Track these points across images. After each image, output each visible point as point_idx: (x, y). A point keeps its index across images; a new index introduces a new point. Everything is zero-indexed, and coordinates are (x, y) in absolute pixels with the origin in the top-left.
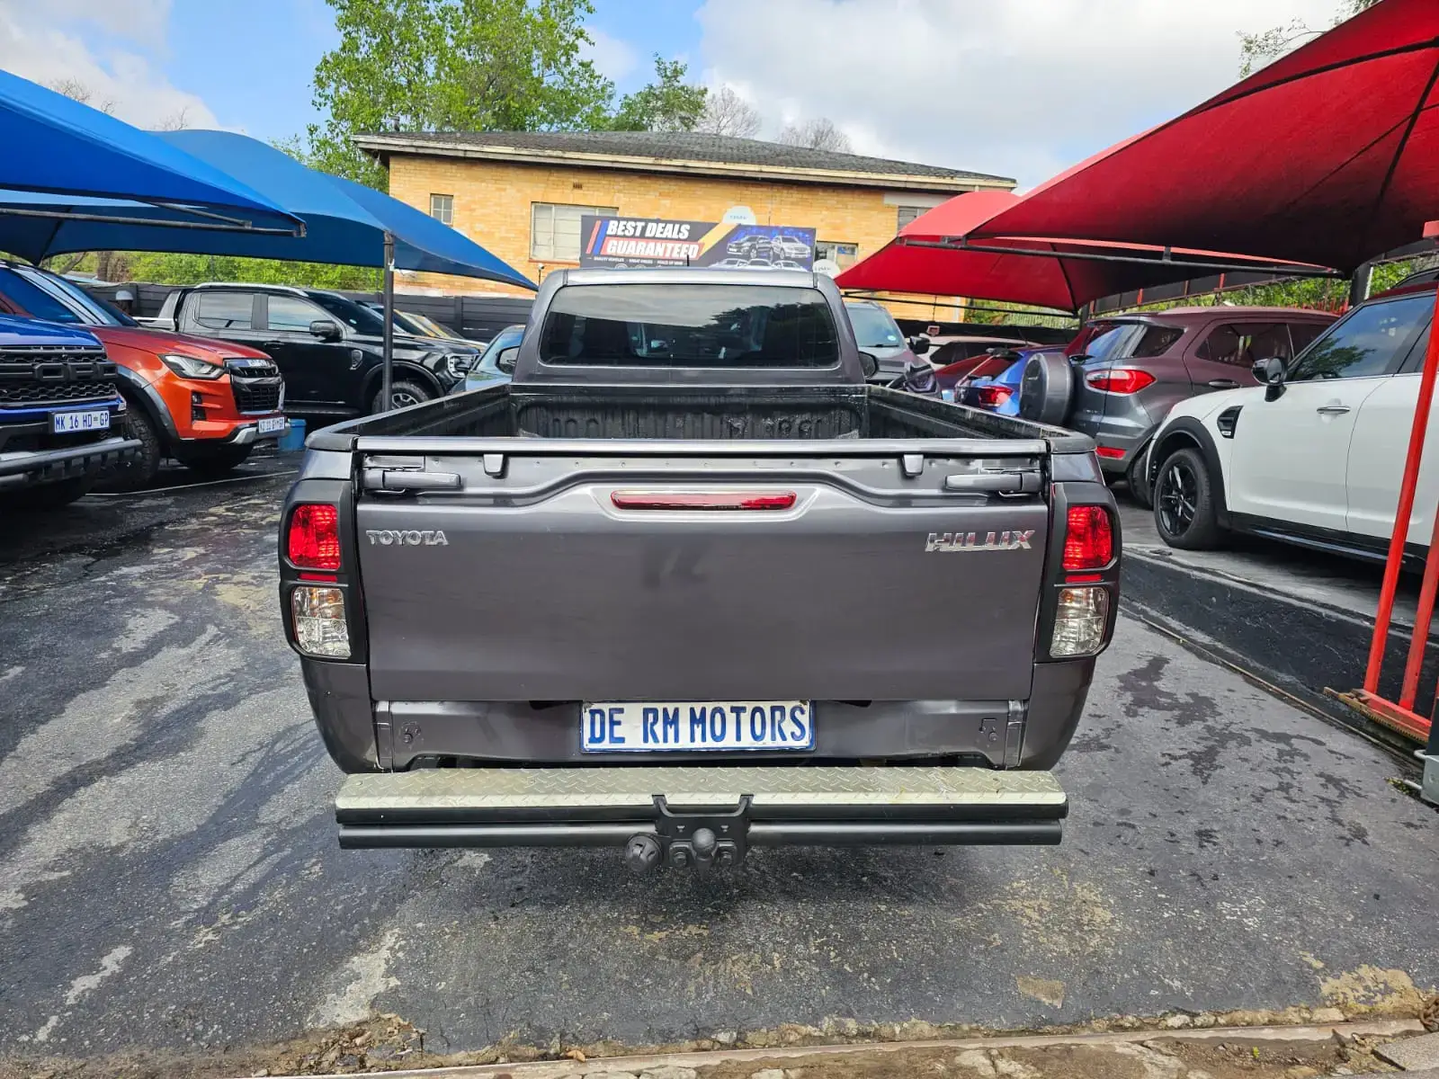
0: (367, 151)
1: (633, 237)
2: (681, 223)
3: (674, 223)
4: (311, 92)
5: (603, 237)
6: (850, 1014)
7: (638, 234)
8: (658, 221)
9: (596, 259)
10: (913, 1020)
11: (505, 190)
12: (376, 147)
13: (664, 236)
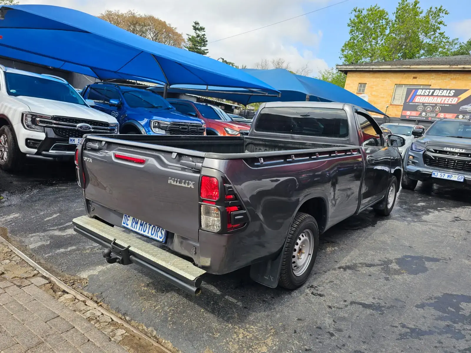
0: (341, 71)
1: (428, 95)
2: (451, 90)
3: (447, 90)
4: (340, 54)
5: (415, 95)
6: (156, 330)
7: (430, 94)
8: (440, 89)
9: (410, 104)
10: (169, 341)
11: (386, 80)
12: (343, 69)
13: (442, 95)
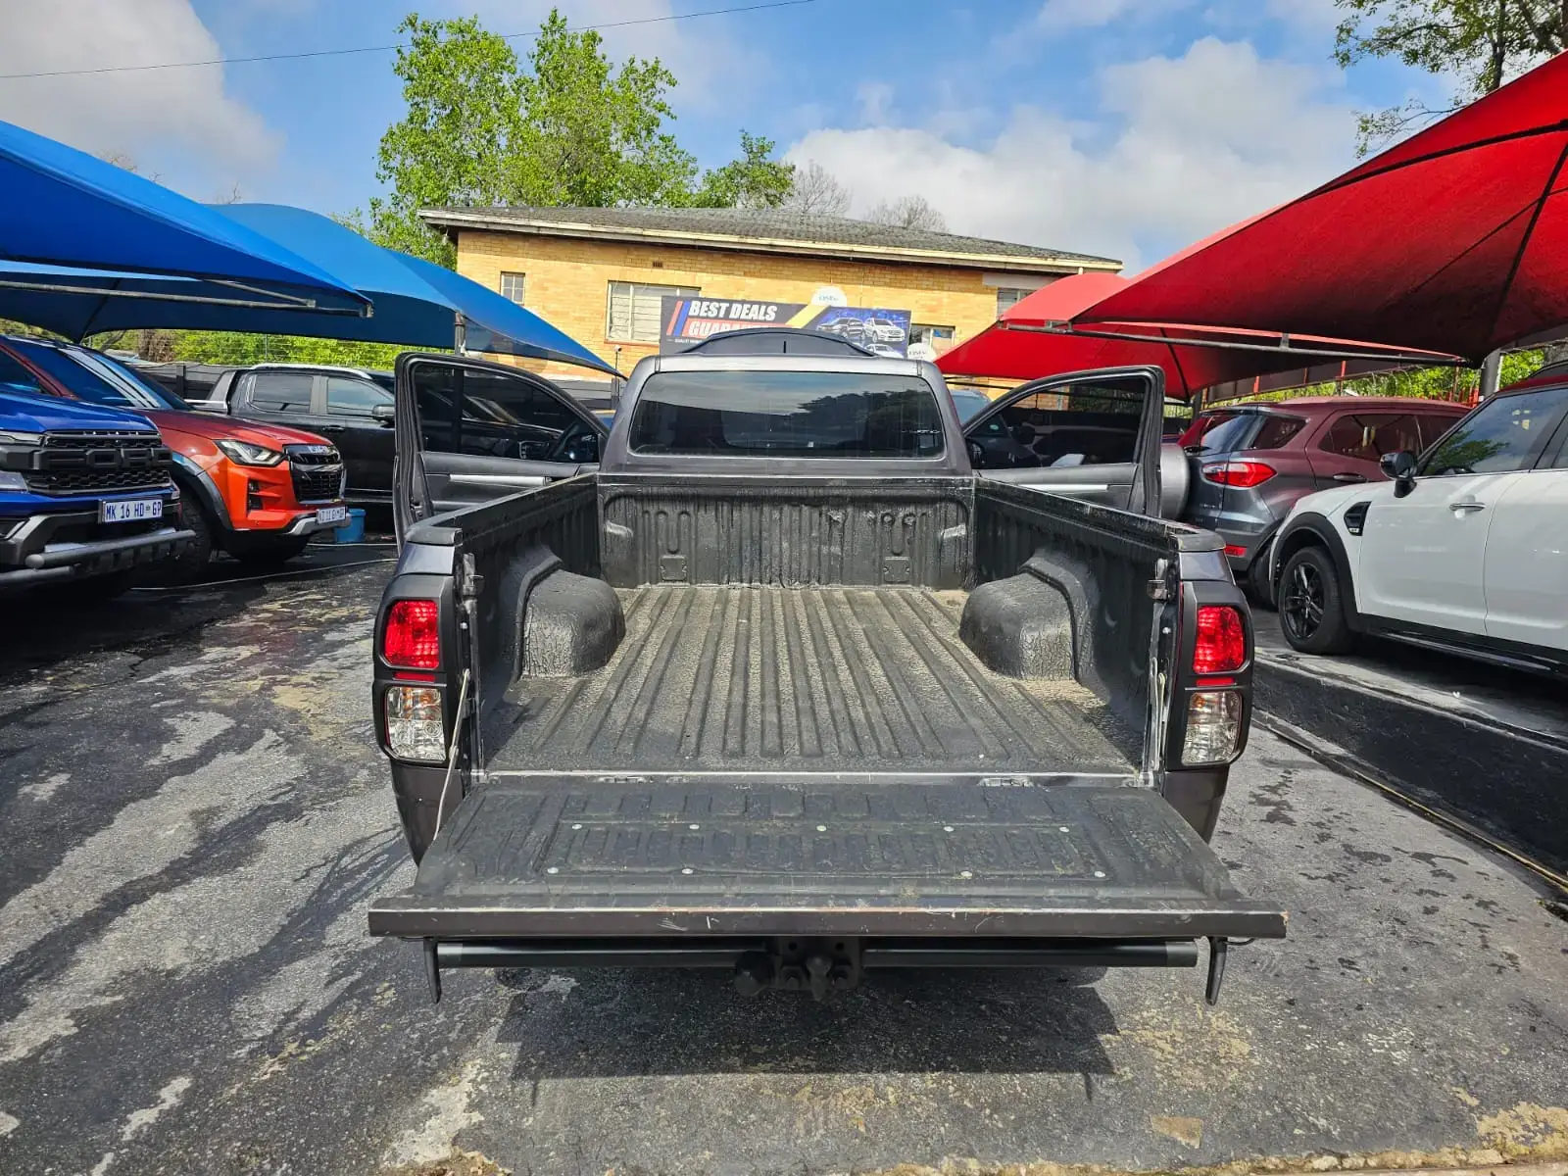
0: (435, 227)
1: (717, 318)
2: (768, 304)
3: (760, 303)
5: (685, 318)
6: (971, 1154)
7: (721, 315)
8: (743, 302)
9: (677, 341)
10: (1040, 1161)
11: (580, 268)
12: (445, 223)
13: (749, 317)
